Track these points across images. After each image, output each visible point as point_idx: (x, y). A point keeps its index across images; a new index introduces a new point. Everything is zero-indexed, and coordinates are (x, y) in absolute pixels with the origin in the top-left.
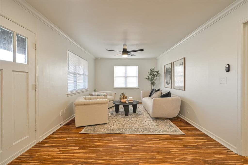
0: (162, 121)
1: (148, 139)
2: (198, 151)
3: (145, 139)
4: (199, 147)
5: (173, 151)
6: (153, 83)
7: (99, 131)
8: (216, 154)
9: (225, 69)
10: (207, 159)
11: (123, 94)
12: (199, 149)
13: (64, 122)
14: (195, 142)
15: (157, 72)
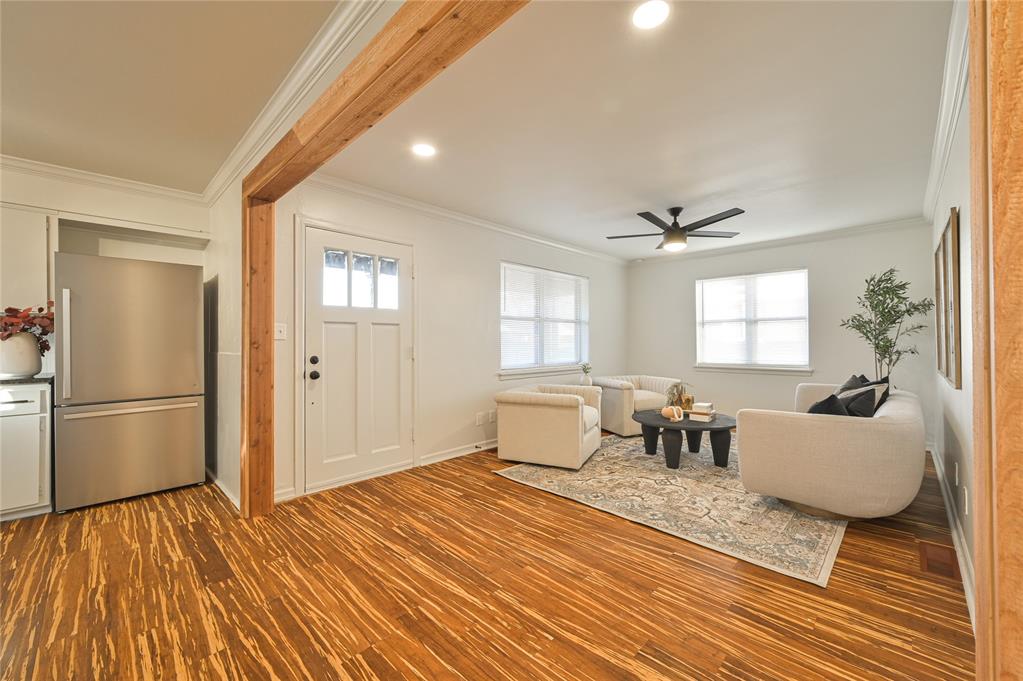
3: (626, 537)
5: (663, 593)
7: (538, 480)
11: (679, 389)
13: (487, 444)
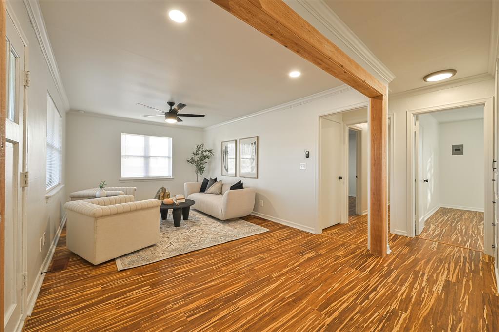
0: (228, 223)
1: (238, 245)
2: (291, 241)
3: (236, 247)
4: (289, 237)
5: (273, 247)
6: (200, 169)
7: (156, 257)
8: (304, 238)
9: (305, 155)
10: (301, 244)
11: (164, 190)
12: (290, 239)
14: (283, 234)
15: (210, 151)
